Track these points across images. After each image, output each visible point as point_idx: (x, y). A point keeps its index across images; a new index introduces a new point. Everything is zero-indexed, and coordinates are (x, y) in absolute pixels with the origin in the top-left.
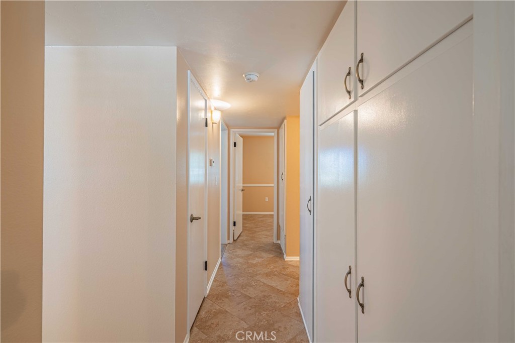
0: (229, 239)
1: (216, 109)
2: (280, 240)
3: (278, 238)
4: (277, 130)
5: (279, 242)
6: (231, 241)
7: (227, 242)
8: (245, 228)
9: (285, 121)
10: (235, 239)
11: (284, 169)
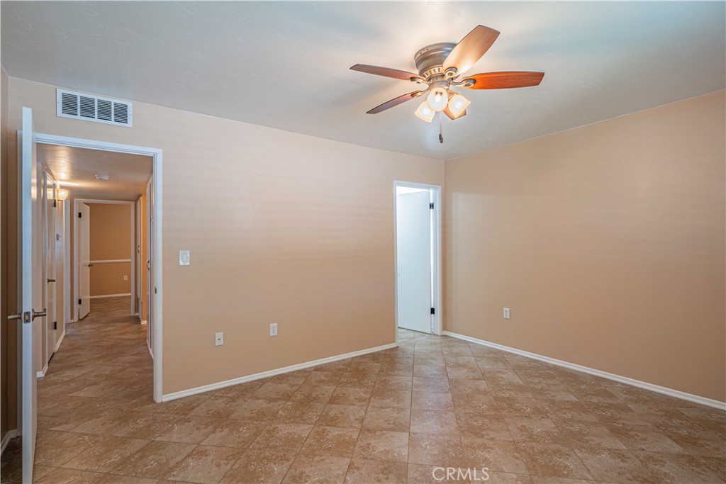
0: (72, 318)
1: (62, 187)
2: (138, 312)
3: (137, 310)
4: (134, 203)
5: (137, 314)
6: (76, 319)
7: (70, 321)
8: (92, 310)
9: (141, 198)
10: (81, 318)
11: (141, 242)
